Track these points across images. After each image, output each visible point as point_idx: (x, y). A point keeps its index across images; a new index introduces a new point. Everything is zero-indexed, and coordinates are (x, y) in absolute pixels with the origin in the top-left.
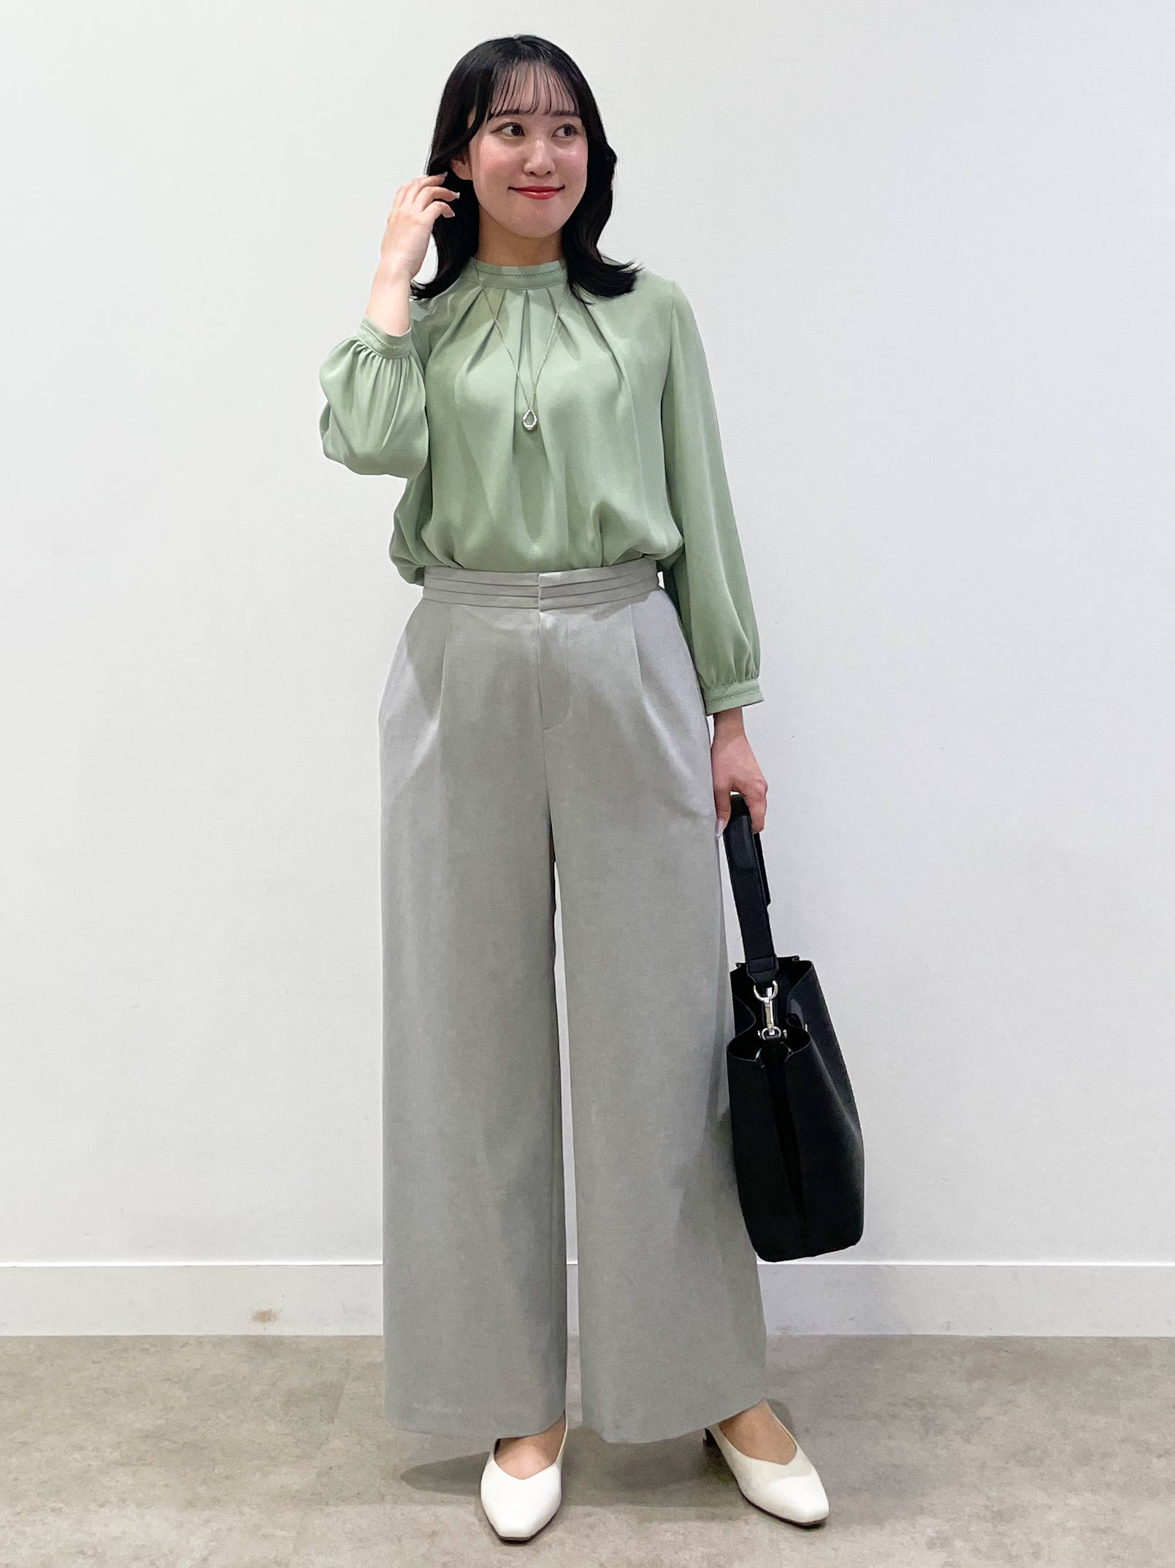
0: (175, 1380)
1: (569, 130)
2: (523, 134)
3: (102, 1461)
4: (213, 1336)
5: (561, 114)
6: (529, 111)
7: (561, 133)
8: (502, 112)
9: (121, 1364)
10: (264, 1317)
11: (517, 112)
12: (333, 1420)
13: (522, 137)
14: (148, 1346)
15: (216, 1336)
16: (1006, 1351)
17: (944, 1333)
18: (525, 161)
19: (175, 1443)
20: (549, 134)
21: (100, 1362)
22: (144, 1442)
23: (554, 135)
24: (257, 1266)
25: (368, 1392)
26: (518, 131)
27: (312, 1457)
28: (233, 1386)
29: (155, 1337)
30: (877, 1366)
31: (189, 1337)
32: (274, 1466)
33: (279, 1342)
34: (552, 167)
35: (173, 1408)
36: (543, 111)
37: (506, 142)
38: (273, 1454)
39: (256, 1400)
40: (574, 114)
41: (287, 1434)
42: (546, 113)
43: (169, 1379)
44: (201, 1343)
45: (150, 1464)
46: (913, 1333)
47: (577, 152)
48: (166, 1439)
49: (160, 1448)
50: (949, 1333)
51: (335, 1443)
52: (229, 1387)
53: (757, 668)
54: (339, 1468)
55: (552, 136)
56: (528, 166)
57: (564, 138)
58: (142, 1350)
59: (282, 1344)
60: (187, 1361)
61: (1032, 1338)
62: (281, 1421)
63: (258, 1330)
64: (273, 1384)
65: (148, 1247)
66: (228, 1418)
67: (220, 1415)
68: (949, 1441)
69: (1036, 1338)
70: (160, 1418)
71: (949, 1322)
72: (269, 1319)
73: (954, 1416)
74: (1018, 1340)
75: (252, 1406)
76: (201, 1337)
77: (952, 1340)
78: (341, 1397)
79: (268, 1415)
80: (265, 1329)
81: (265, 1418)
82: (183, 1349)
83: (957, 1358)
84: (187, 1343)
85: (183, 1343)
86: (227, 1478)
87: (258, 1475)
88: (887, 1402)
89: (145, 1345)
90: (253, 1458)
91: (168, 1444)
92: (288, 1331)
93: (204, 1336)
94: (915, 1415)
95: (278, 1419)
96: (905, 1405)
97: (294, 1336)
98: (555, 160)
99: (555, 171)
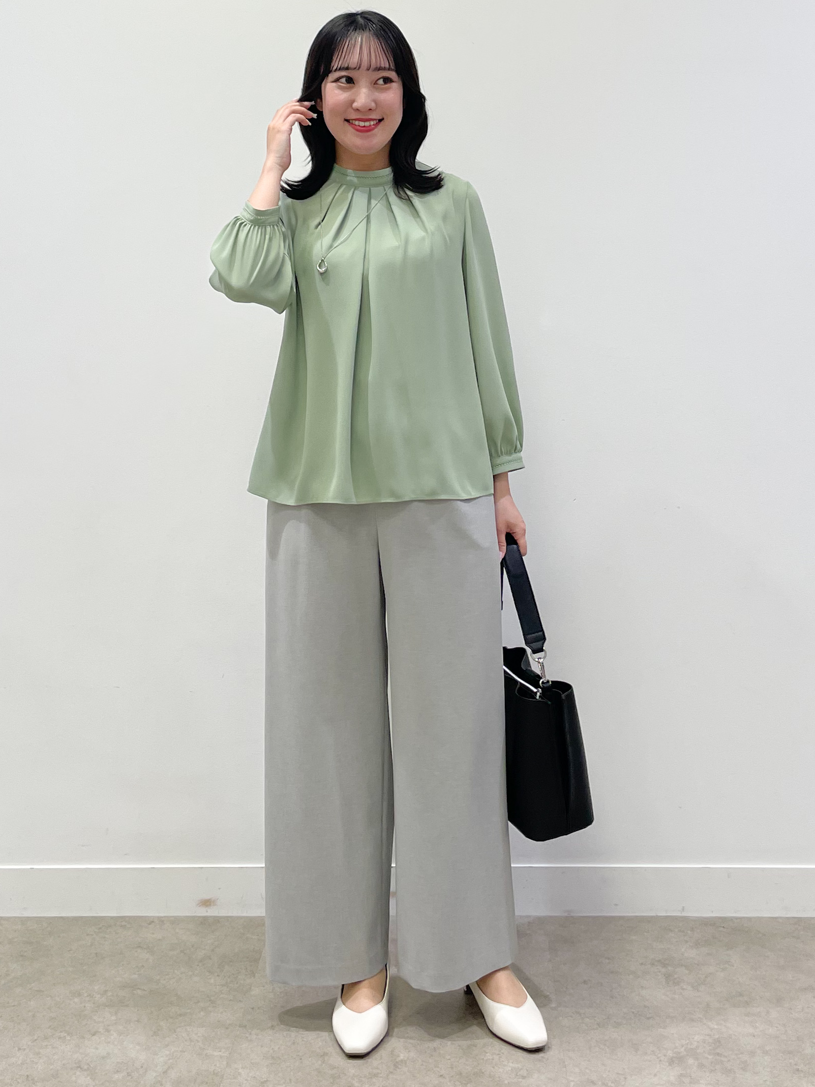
0: (145, 947)
1: (387, 80)
2: (354, 83)
3: (94, 1003)
4: (171, 917)
5: (379, 69)
6: (356, 68)
7: (381, 82)
8: (338, 68)
9: (107, 936)
10: (207, 903)
11: (347, 69)
12: (254, 976)
13: (353, 85)
14: (126, 924)
15: (173, 917)
16: (723, 927)
17: (679, 914)
18: (353, 101)
19: (144, 990)
20: (371, 84)
21: (92, 935)
22: (123, 990)
23: (376, 83)
24: (202, 868)
26: (350, 80)
27: (240, 1001)
28: (185, 952)
29: (130, 917)
30: (634, 938)
31: (154, 917)
32: (213, 1007)
33: (217, 920)
34: (373, 105)
35: (144, 966)
36: (365, 68)
37: (340, 88)
38: (212, 998)
39: (201, 961)
40: (389, 69)
41: (223, 985)
42: (368, 69)
43: (139, 947)
44: (163, 921)
45: (127, 1006)
46: (658, 915)
47: (393, 96)
48: (139, 989)
49: (134, 994)
50: (684, 914)
51: (256, 991)
52: (182, 952)
53: (521, 446)
54: (258, 1008)
55: (374, 84)
56: (355, 105)
57: (382, 85)
58: (121, 926)
59: (219, 921)
60: (153, 934)
61: (741, 918)
62: (218, 976)
63: (203, 912)
64: (213, 950)
65: (126, 854)
66: (182, 973)
67: (176, 971)
68: (683, 989)
69: (744, 918)
70: (135, 974)
71: (684, 907)
72: (210, 905)
73: (687, 972)
74: (732, 919)
75: (198, 965)
76: (162, 917)
77: (685, 919)
78: (259, 959)
79: (209, 972)
80: (207, 912)
81: (207, 974)
82: (150, 926)
83: (689, 932)
84: (153, 922)
85: (150, 921)
86: (181, 1015)
87: (202, 1013)
88: (641, 962)
89: (124, 923)
90: (199, 1002)
91: (139, 992)
92: (223, 913)
93: (165, 916)
94: (660, 972)
95: (216, 975)
96: (653, 964)
97: (226, 916)
98: (375, 101)
99: (376, 109)
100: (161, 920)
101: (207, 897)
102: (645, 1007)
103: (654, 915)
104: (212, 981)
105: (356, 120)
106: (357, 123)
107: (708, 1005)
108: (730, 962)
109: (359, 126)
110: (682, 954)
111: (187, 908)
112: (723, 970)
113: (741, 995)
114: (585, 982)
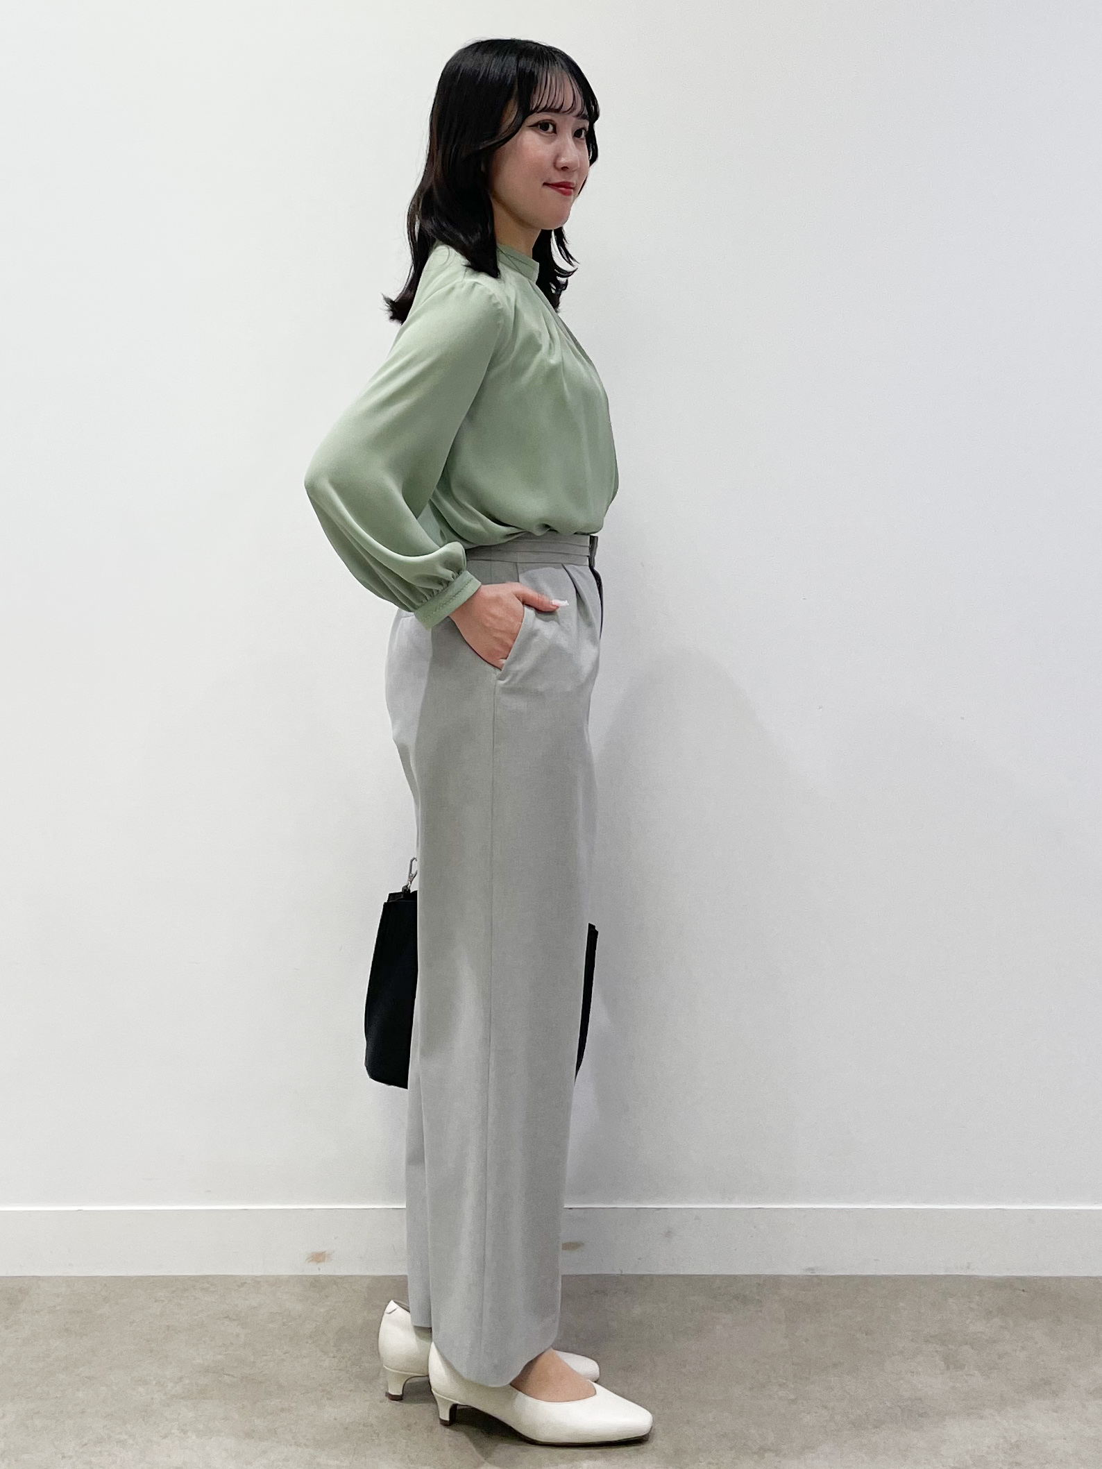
0: (234, 1317)
2: (555, 131)
3: (165, 1394)
4: (270, 1276)
10: (318, 1257)
13: (554, 133)
14: (208, 1286)
15: (273, 1276)
16: (1023, 1290)
17: (963, 1273)
18: (558, 156)
19: (234, 1376)
21: (163, 1301)
22: (205, 1376)
24: (311, 1210)
28: (289, 1324)
29: (214, 1277)
30: (901, 1304)
31: (247, 1277)
32: (328, 1399)
33: (335, 1280)
35: (233, 1344)
38: (327, 1387)
39: (311, 1337)
41: (341, 1370)
43: (227, 1317)
44: (259, 1282)
45: (210, 1398)
46: (935, 1274)
48: (227, 1374)
49: (220, 1382)
50: (970, 1273)
52: (285, 1324)
55: (573, 136)
56: (560, 163)
58: (202, 1289)
59: (335, 1283)
60: (245, 1300)
61: (1047, 1278)
62: (334, 1357)
63: (314, 1270)
64: (327, 1322)
65: (208, 1191)
66: (284, 1354)
69: (1051, 1277)
70: (220, 1354)
71: (969, 1263)
72: (323, 1261)
74: (1034, 1279)
75: (307, 1343)
76: (258, 1277)
77: (971, 1280)
79: (323, 1351)
80: (320, 1269)
81: (320, 1354)
82: (242, 1288)
83: (976, 1297)
84: (245, 1283)
85: (240, 1283)
87: (313, 1408)
88: (910, 1338)
89: (205, 1285)
90: (308, 1392)
91: (227, 1379)
92: (342, 1270)
93: (262, 1276)
94: (937, 1351)
95: (332, 1355)
96: (927, 1341)
97: (345, 1276)
100: (257, 1282)
102: (917, 1399)
103: (929, 1274)
104: (327, 1363)
108: (1032, 1337)
110: (967, 1328)
111: (291, 1264)
112: (1023, 1348)
113: (1047, 1382)
114: (834, 1365)
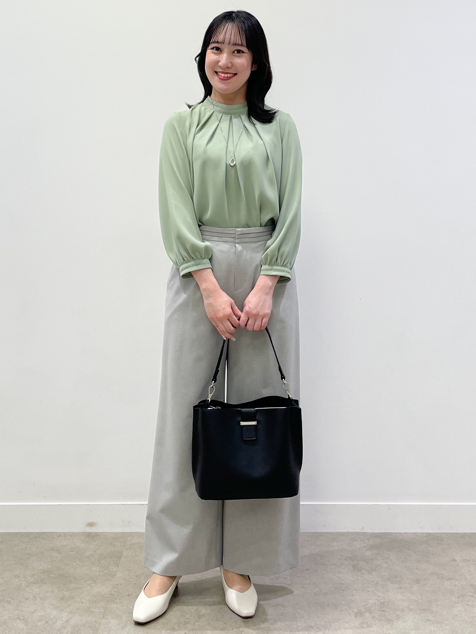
0: (56, 550)
1: (239, 51)
2: (221, 51)
3: (27, 582)
6: (222, 43)
7: (236, 52)
9: (34, 543)
10: (91, 525)
12: (118, 566)
15: (72, 532)
16: (386, 538)
17: (361, 531)
18: (219, 61)
19: (55, 574)
20: (231, 53)
21: (26, 543)
22: (44, 574)
23: (234, 52)
24: (88, 504)
25: (132, 554)
27: (110, 580)
28: (79, 552)
29: (47, 533)
31: (61, 533)
32: (95, 584)
33: (97, 535)
34: (230, 65)
35: (55, 561)
36: (227, 43)
37: (214, 53)
38: (94, 579)
39: (88, 558)
40: (242, 45)
41: (100, 571)
42: (229, 44)
43: (53, 549)
44: (66, 535)
45: (46, 583)
46: (349, 531)
47: (244, 60)
48: (52, 573)
49: (50, 577)
50: (364, 531)
51: (119, 575)
52: (77, 552)
54: (121, 585)
57: (237, 54)
58: (42, 538)
59: (98, 535)
60: (60, 542)
61: (396, 533)
62: (98, 566)
63: (89, 530)
64: (95, 552)
65: (45, 497)
66: (77, 565)
67: (74, 564)
68: (363, 574)
69: (398, 533)
70: (50, 565)
71: (363, 527)
72: (93, 526)
73: (365, 564)
74: (390, 534)
75: (86, 560)
76: (66, 533)
77: (365, 534)
78: (121, 556)
79: (93, 564)
80: (91, 530)
81: (92, 565)
82: (59, 537)
83: (366, 541)
84: (60, 535)
85: (59, 535)
86: (76, 588)
87: (89, 588)
88: (339, 558)
89: (44, 536)
90: (87, 581)
91: (53, 575)
92: (100, 530)
93: (67, 532)
94: (350, 564)
95: (97, 565)
96: (346, 560)
97: (103, 532)
98: (231, 63)
99: (232, 68)
100: (65, 535)
101: (91, 521)
102: (341, 584)
103: (346, 531)
104: (94, 569)
105: (220, 72)
106: (220, 74)
107: (377, 583)
108: (390, 558)
109: (221, 76)
110: (363, 554)
111: (79, 528)
112: (386, 562)
113: (396, 577)
114: (307, 570)
